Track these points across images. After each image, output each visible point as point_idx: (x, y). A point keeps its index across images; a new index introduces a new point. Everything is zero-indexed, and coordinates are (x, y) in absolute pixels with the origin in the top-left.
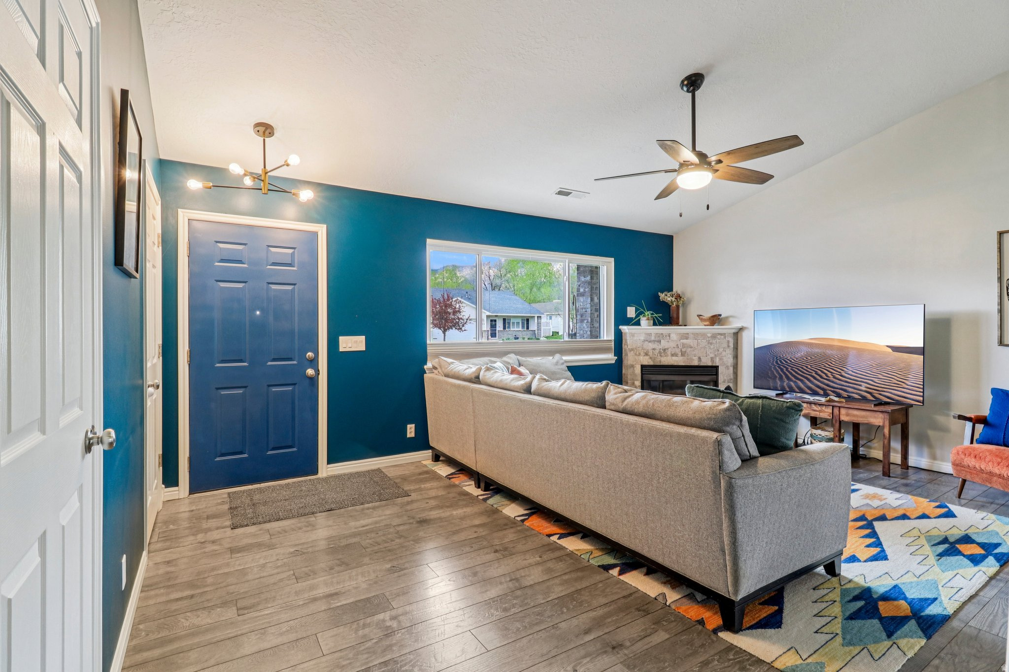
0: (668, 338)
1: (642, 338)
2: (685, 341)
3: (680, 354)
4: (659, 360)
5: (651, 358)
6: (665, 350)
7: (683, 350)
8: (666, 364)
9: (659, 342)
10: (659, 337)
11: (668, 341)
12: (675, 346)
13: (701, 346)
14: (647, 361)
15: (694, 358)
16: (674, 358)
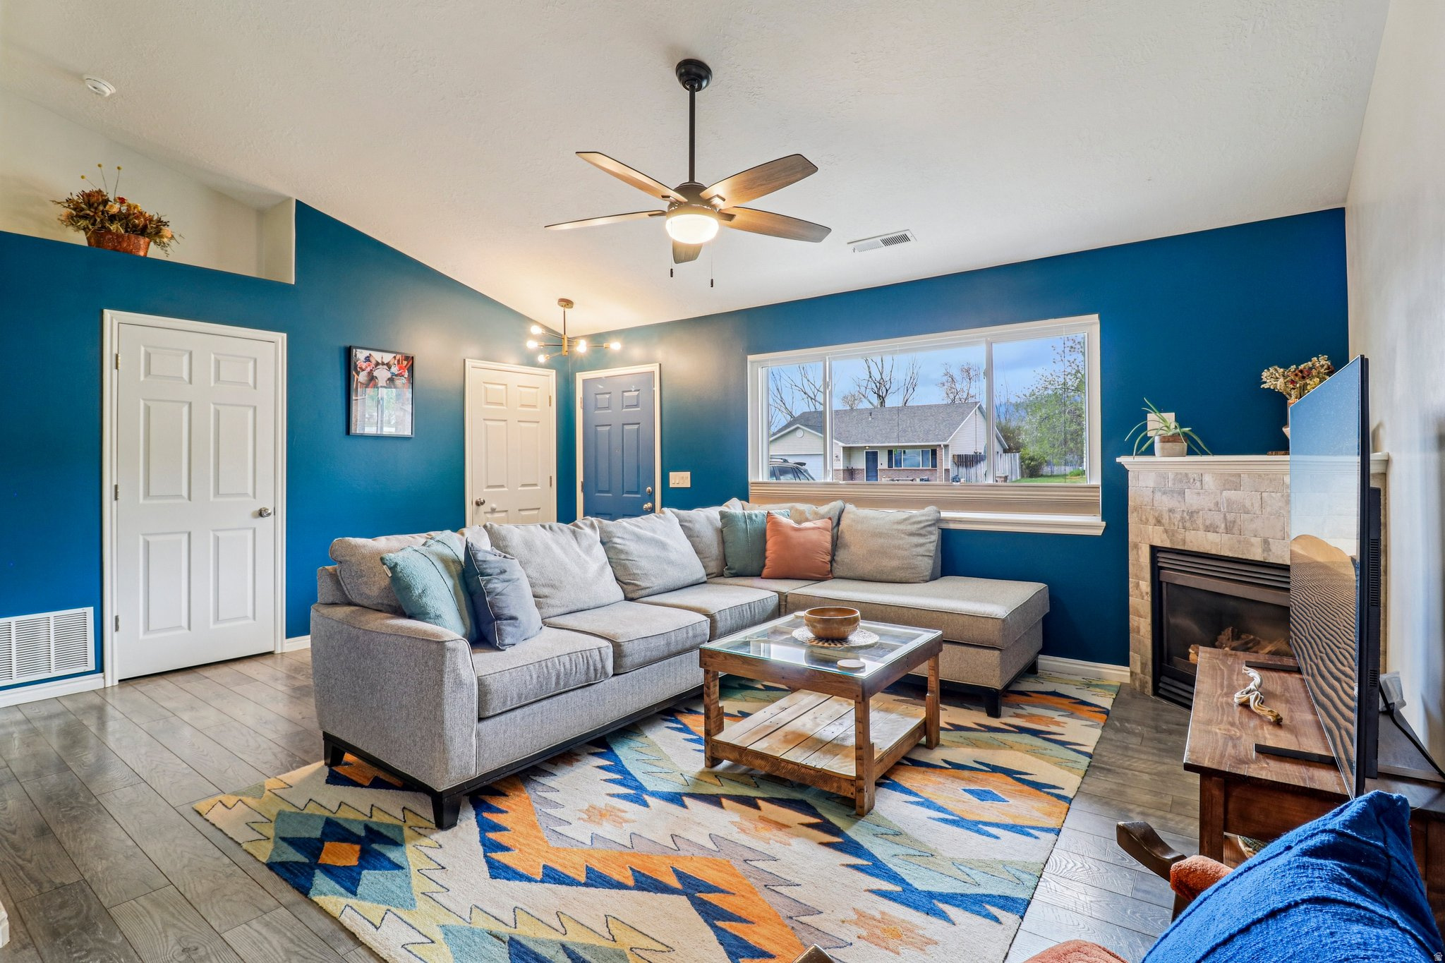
0: (1198, 484)
1: (1151, 484)
2: (1232, 494)
3: (1223, 526)
4: (1180, 537)
5: (1166, 531)
6: (1191, 514)
7: (1230, 517)
8: (1195, 549)
9: (1182, 493)
10: (1181, 481)
11: (1199, 493)
12: (1212, 506)
13: (1268, 509)
14: (1161, 540)
15: (1253, 540)
16: (1211, 536)
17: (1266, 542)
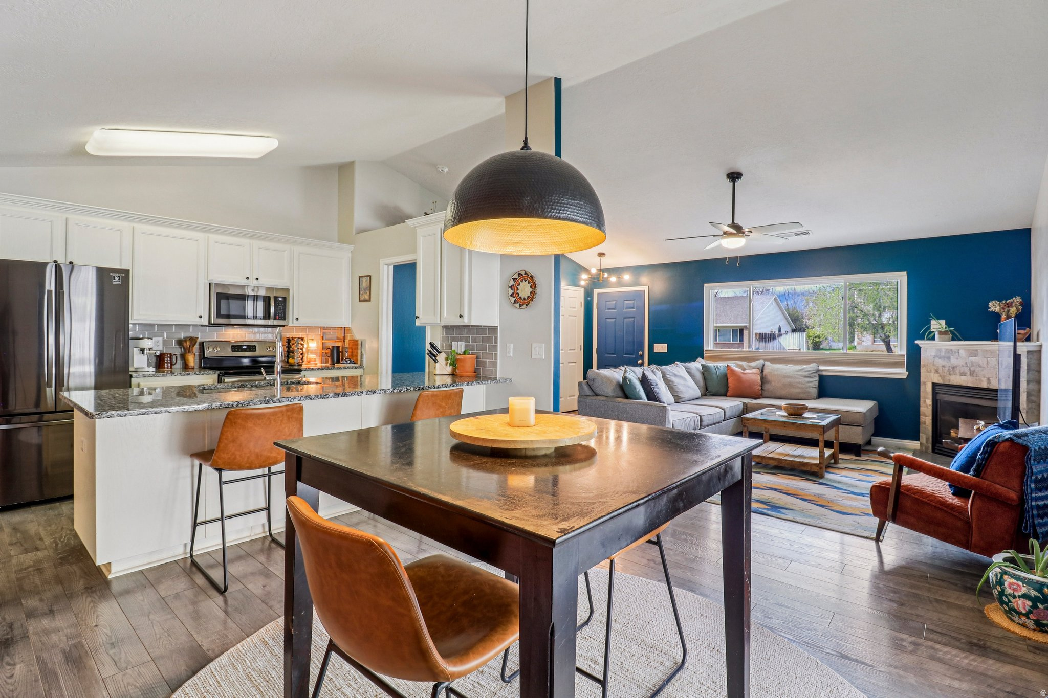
0: (957, 354)
1: (933, 354)
2: (973, 359)
3: (969, 373)
4: (948, 378)
5: (940, 376)
6: (954, 368)
7: (972, 369)
8: (955, 384)
9: (949, 358)
10: (948, 353)
11: (957, 359)
12: (964, 364)
13: (990, 365)
14: (937, 380)
15: (983, 379)
16: (963, 378)
17: (989, 379)
